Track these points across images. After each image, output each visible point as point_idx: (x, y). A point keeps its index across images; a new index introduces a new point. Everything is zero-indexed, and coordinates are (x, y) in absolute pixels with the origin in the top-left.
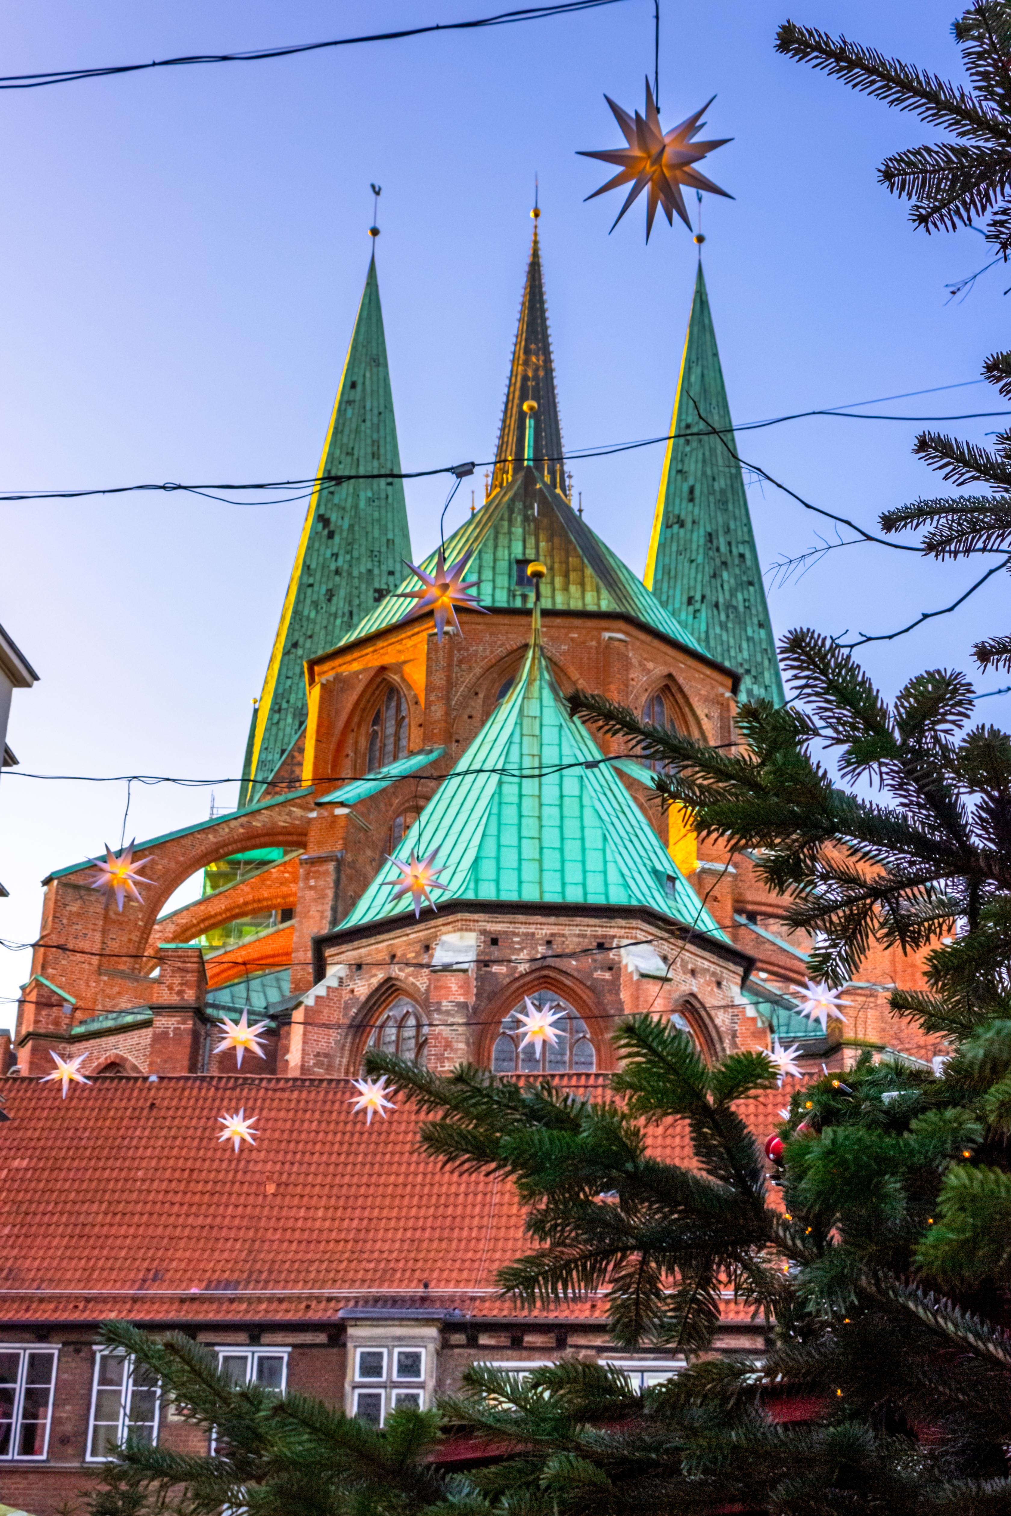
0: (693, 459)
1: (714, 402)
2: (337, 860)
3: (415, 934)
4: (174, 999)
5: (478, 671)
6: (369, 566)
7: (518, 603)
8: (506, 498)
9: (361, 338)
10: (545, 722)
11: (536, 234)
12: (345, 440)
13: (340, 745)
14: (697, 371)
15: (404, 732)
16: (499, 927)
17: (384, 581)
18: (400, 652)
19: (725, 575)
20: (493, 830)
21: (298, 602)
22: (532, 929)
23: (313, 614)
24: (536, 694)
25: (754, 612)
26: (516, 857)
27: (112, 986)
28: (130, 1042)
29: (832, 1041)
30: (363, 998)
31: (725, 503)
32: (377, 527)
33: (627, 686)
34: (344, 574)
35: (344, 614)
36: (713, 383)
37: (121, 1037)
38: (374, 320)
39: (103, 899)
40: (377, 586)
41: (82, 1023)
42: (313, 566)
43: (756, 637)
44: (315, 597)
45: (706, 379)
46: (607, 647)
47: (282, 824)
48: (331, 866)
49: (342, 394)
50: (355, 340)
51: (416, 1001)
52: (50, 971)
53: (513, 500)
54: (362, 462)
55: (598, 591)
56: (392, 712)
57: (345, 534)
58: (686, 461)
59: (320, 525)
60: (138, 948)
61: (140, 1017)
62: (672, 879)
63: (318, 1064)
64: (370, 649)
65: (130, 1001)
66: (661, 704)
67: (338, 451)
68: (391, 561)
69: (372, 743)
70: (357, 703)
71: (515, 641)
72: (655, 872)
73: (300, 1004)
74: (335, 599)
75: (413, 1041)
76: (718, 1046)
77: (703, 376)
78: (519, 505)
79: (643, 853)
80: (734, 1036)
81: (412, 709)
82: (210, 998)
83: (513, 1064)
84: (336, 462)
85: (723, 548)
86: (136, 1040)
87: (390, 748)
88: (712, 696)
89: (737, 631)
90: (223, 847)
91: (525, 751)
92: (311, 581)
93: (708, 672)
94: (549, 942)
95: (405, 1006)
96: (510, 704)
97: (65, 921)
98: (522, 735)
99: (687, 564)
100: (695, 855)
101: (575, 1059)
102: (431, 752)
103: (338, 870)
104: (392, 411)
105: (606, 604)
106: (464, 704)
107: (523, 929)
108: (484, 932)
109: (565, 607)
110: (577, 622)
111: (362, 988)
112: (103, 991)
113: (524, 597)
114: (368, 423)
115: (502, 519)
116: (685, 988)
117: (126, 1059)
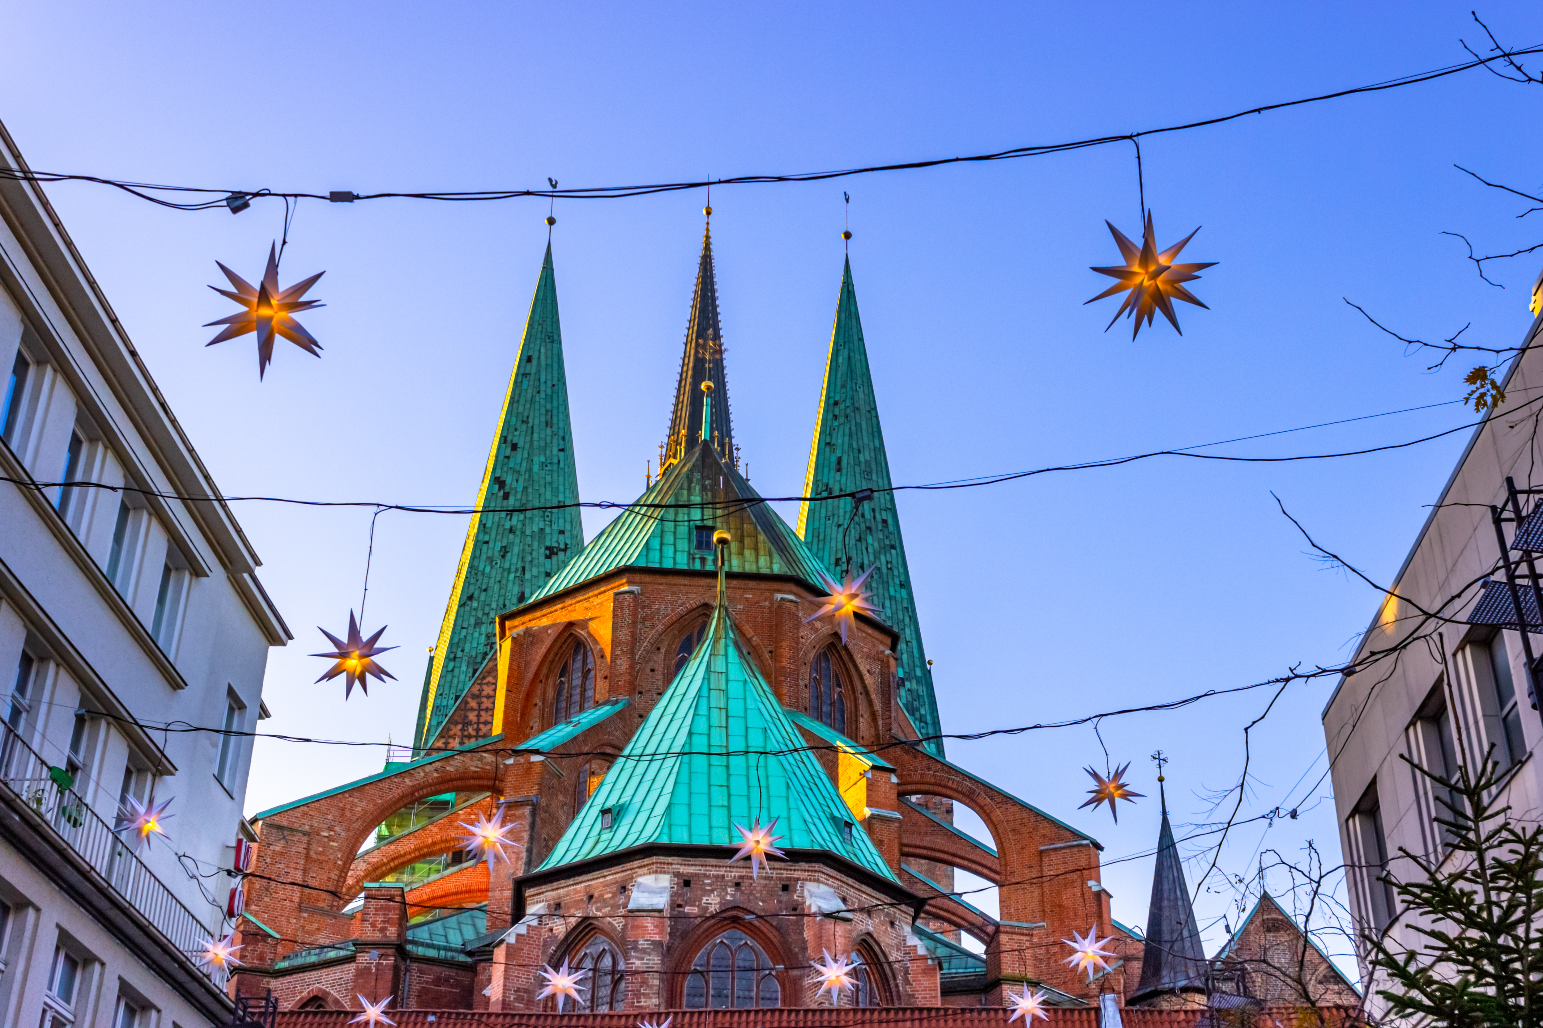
0: (841, 433)
1: (859, 381)
2: (533, 805)
3: (612, 876)
4: (377, 936)
5: (660, 627)
6: (541, 525)
7: (698, 566)
8: (686, 469)
9: (537, 317)
10: (731, 677)
11: (708, 230)
12: (521, 409)
13: (529, 695)
14: (844, 353)
15: (589, 684)
16: (691, 870)
17: (555, 539)
18: (587, 609)
19: (870, 539)
20: (684, 778)
21: (473, 557)
22: (722, 872)
23: (488, 569)
24: (722, 652)
25: (896, 573)
26: (706, 804)
27: (312, 923)
28: (332, 976)
29: (991, 977)
30: (561, 936)
31: (870, 473)
32: (549, 489)
33: (797, 643)
34: (518, 533)
35: (517, 570)
36: (858, 364)
37: (324, 972)
38: (549, 300)
39: (305, 839)
40: (548, 544)
41: (285, 958)
42: (489, 525)
43: (898, 596)
44: (490, 554)
45: (853, 360)
46: (779, 607)
47: (473, 769)
48: (527, 810)
49: (519, 367)
50: (531, 318)
51: (612, 939)
52: (253, 907)
53: (691, 471)
54: (536, 430)
55: (771, 556)
56: (579, 664)
57: (519, 496)
58: (834, 435)
59: (497, 487)
60: (337, 886)
61: (342, 953)
62: (849, 825)
63: (519, 999)
64: (560, 606)
65: (328, 937)
66: (827, 660)
67: (514, 419)
68: (561, 521)
69: (559, 693)
70: (545, 656)
71: (694, 600)
72: (833, 819)
73: (502, 941)
74: (509, 555)
75: (609, 977)
76: (891, 982)
77: (849, 358)
78: (697, 476)
79: (822, 801)
80: (907, 972)
81: (598, 662)
82: (409, 935)
83: (703, 999)
84: (512, 429)
85: (868, 515)
86: (338, 975)
87: (576, 698)
88: (873, 653)
89: (881, 591)
90: (418, 791)
91: (713, 705)
92: (486, 538)
93: (870, 631)
94: (737, 885)
95: (601, 944)
96: (698, 660)
97: (268, 860)
98: (710, 689)
99: (834, 529)
100: (865, 801)
101: (761, 994)
102: (616, 702)
103: (534, 814)
104: (564, 384)
105: (778, 567)
106: (646, 659)
107: (713, 872)
108: (677, 875)
109: (740, 570)
110: (752, 584)
111: (560, 928)
112: (303, 927)
113: (703, 560)
114: (543, 395)
115: (681, 488)
116: (862, 928)
117: (329, 993)
